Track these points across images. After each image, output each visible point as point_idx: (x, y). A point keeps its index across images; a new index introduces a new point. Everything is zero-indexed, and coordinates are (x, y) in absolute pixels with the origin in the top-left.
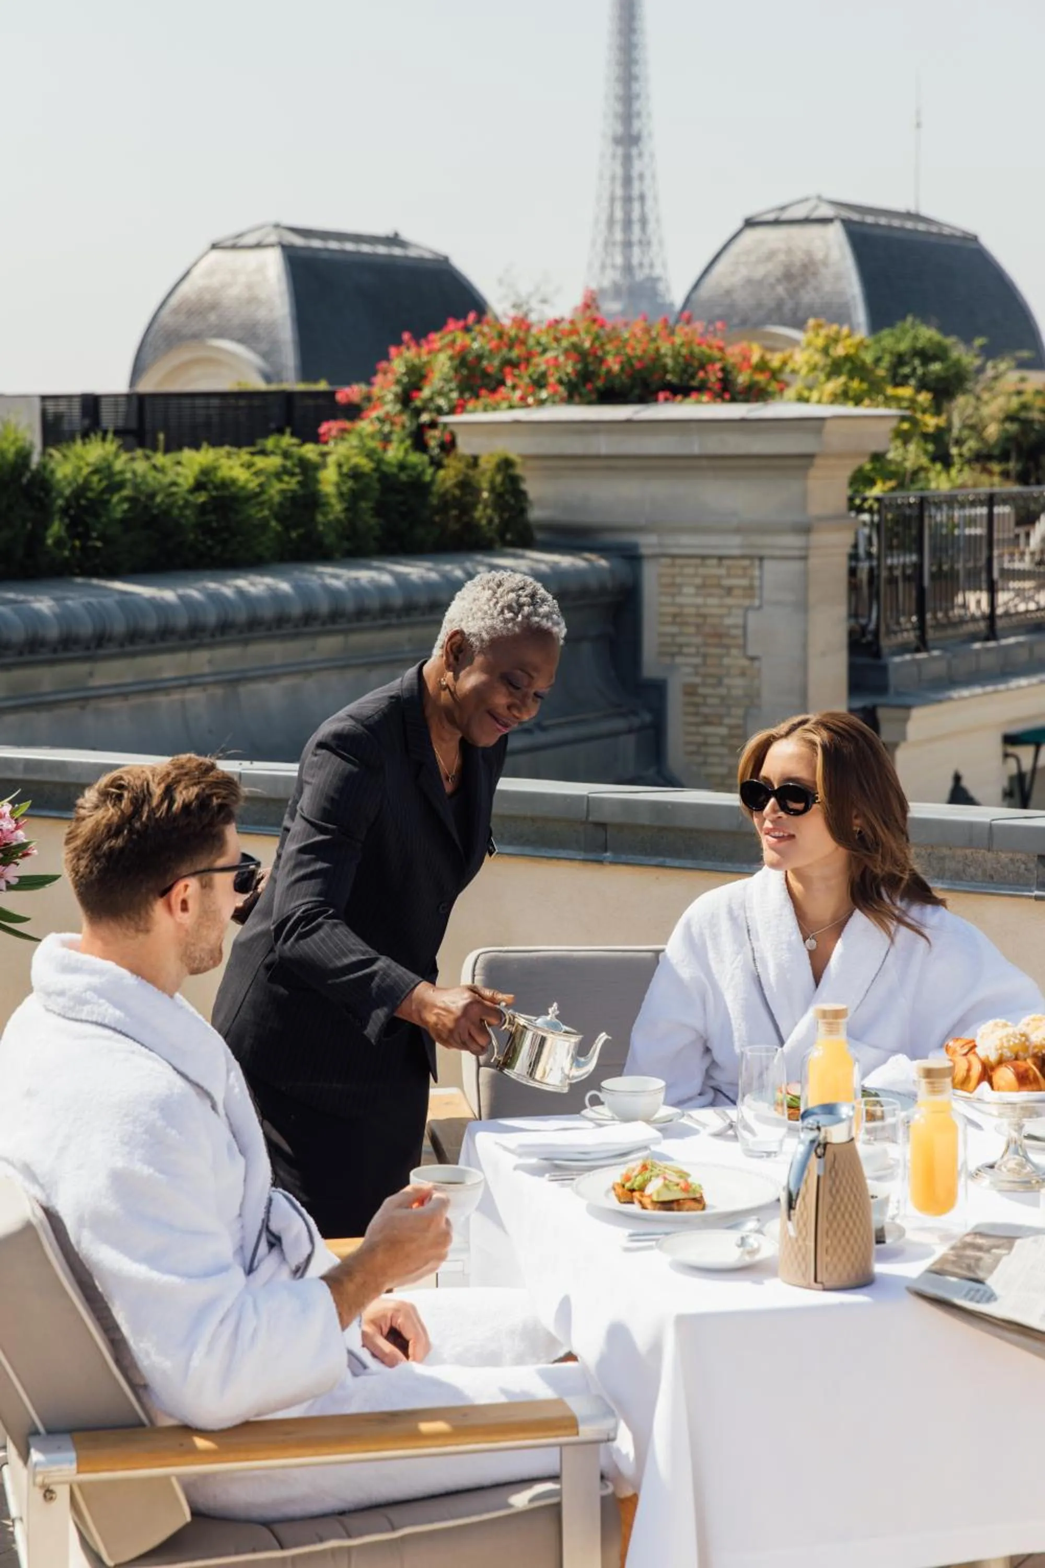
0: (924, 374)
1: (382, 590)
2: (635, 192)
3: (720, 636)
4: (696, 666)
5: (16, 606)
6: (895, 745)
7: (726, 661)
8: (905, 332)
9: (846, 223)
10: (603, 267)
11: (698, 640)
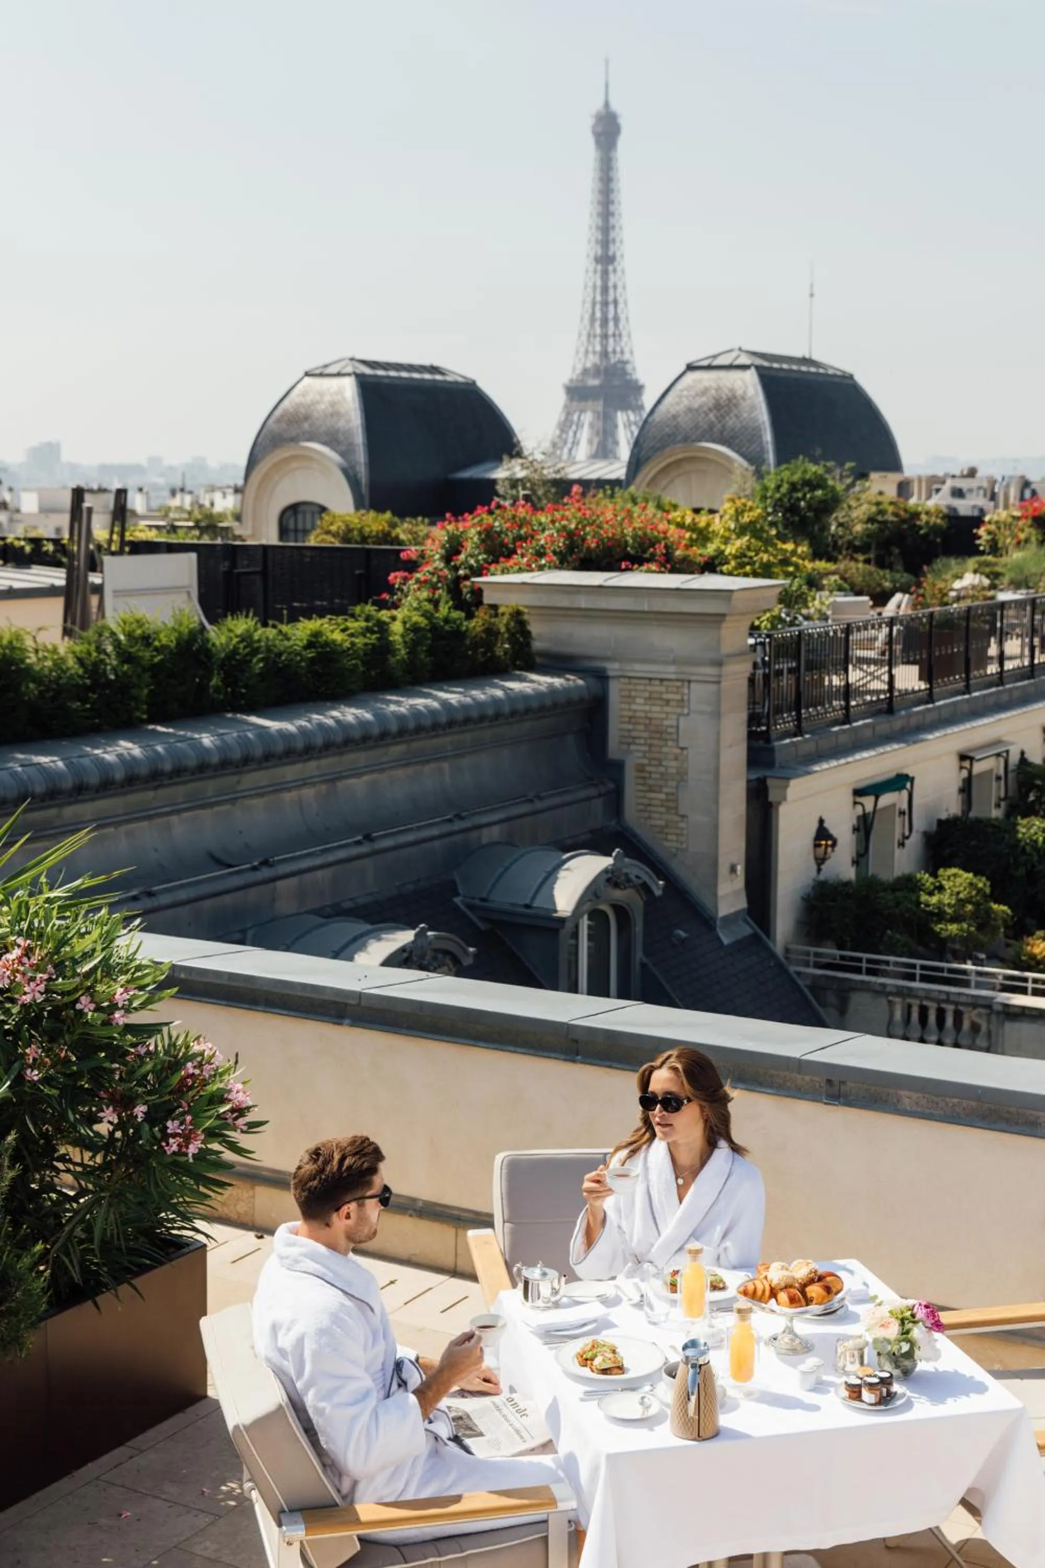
0: (811, 498)
1: (432, 712)
2: (611, 298)
3: (661, 733)
4: (644, 752)
5: (190, 742)
6: (779, 803)
7: (665, 750)
8: (797, 467)
9: (758, 368)
10: (587, 352)
11: (646, 735)
